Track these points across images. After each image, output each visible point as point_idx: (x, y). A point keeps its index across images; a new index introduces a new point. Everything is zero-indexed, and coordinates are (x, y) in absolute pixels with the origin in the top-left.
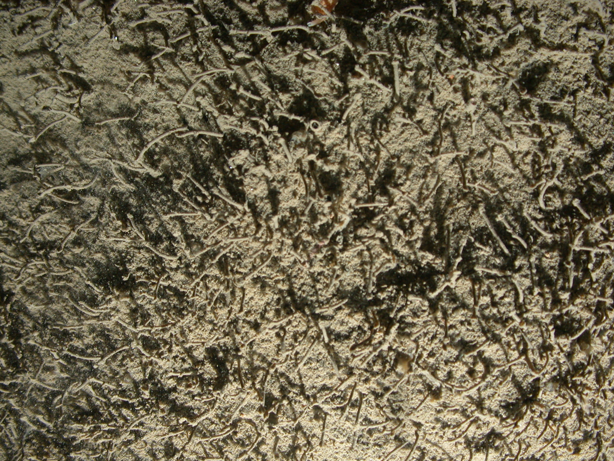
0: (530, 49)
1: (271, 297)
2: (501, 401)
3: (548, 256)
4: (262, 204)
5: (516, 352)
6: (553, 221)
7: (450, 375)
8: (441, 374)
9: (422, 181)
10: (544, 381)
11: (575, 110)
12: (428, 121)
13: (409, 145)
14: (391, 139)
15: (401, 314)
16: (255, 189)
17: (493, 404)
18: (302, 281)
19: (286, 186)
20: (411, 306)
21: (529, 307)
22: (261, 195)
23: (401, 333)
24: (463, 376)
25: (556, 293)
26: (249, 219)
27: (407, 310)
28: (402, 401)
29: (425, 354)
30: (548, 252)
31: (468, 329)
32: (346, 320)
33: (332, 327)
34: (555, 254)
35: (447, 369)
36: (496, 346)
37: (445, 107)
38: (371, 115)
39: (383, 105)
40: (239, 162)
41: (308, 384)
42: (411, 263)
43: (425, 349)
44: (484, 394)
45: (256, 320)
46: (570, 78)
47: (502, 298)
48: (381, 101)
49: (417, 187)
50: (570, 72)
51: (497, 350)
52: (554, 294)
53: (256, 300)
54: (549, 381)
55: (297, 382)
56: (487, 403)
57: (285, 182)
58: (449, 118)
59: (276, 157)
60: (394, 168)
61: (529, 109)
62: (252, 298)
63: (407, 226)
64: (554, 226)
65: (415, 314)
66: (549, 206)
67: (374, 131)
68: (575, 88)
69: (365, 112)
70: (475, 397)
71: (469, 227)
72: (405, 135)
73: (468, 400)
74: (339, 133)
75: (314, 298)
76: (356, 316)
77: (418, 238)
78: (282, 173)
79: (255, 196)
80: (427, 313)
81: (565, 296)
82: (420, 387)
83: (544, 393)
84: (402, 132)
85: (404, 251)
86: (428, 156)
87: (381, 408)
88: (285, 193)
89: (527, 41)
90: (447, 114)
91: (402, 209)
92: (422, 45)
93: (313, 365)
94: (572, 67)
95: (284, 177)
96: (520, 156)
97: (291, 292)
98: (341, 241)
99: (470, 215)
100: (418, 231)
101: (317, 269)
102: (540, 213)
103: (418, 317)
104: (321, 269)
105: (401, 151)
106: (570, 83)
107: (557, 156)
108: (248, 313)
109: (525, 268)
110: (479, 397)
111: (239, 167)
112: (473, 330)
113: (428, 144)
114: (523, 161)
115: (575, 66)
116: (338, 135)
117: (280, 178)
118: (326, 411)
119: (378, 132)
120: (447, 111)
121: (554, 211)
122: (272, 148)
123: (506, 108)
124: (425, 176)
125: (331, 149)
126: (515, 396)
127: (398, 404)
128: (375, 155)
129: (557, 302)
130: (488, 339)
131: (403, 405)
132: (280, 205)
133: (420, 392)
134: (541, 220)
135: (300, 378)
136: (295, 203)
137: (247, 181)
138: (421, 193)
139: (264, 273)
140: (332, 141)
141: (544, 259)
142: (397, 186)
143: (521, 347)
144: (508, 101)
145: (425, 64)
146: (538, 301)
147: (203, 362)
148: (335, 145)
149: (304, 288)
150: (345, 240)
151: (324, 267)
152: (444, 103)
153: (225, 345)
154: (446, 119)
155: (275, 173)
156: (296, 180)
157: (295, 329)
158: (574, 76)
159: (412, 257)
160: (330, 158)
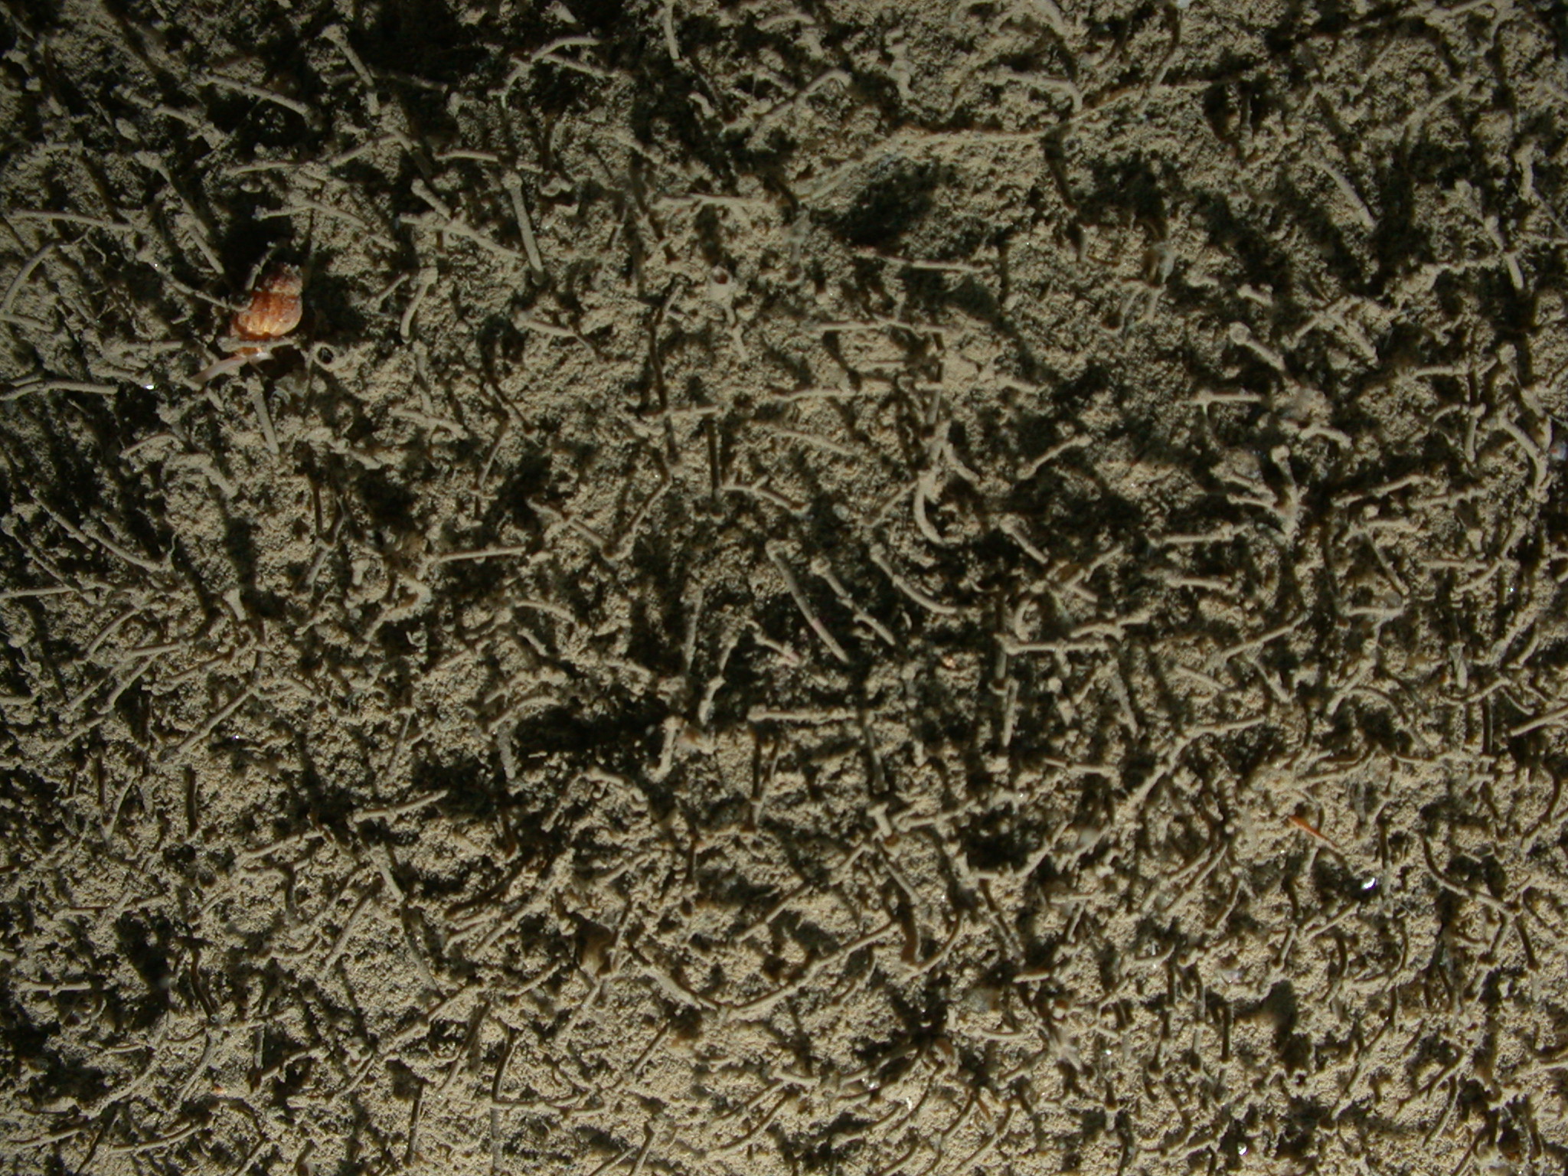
0: (878, 130)
1: (263, 791)
2: (854, 1041)
3: (949, 662)
4: (215, 559)
5: (882, 913)
6: (961, 572)
7: (717, 977)
8: (696, 977)
9: (621, 482)
10: (962, 984)
11: (1005, 284)
12: (626, 328)
13: (583, 392)
14: (533, 380)
15: (581, 825)
16: (195, 522)
17: (836, 1048)
18: (336, 748)
19: (273, 512)
20: (607, 804)
21: (905, 797)
22: (213, 536)
23: (584, 873)
24: (754, 978)
25: (976, 757)
26: (185, 596)
27: (597, 813)
28: (605, 1045)
29: (651, 926)
30: (949, 654)
31: (755, 860)
32: (449, 844)
33: (416, 863)
34: (969, 657)
35: (709, 961)
36: (829, 901)
37: (669, 290)
38: (480, 320)
39: (508, 293)
40: (151, 455)
41: (370, 1007)
42: (603, 694)
43: (648, 914)
44: (810, 1023)
45: (229, 851)
46: (988, 199)
47: (837, 776)
48: (504, 285)
49: (611, 498)
50: (987, 185)
51: (834, 910)
52: (971, 760)
53: (227, 801)
54: (975, 985)
55: (344, 1002)
56: (820, 1047)
57: (269, 501)
58: (679, 318)
59: (243, 440)
60: (547, 453)
61: (879, 287)
62: (215, 796)
63: (590, 598)
64: (964, 584)
65: (617, 824)
66: (950, 533)
67: (487, 360)
68: (1004, 225)
69: (462, 313)
70: (789, 1031)
71: (749, 597)
72: (570, 367)
73: (769, 1038)
74: (398, 370)
75: (366, 792)
76: (475, 833)
77: (620, 629)
78: (261, 477)
79: (199, 539)
80: (647, 821)
81: (999, 765)
82: (647, 1007)
83: (962, 1017)
84: (562, 362)
85: (587, 662)
86: (630, 418)
87: (555, 1065)
88: (272, 529)
89: (866, 110)
90: (675, 309)
91: (574, 556)
92: (596, 135)
93: (379, 959)
94: (992, 172)
95: (265, 488)
96: (873, 406)
97: (310, 777)
98: (424, 643)
99: (751, 566)
100: (618, 613)
101: (371, 716)
102: (928, 554)
103: (626, 830)
104: (381, 717)
105: (563, 409)
106: (991, 212)
107: (965, 404)
108: (210, 832)
109: (893, 697)
110: (799, 1032)
111: (155, 468)
112: (768, 861)
113: (629, 388)
114: (878, 421)
115: (999, 168)
116: (396, 377)
117: (255, 491)
118: (420, 1074)
119: (498, 362)
120: (673, 300)
121: (964, 547)
122: (230, 417)
123: (821, 286)
124: (628, 470)
125: (381, 411)
126: (888, 1028)
127: (595, 1052)
128: (493, 424)
129: (979, 782)
130: (807, 882)
131: (610, 1056)
132: (262, 560)
133: (649, 1020)
134: (930, 571)
135: (351, 995)
136: (300, 551)
137: (174, 501)
138: (621, 514)
139: (240, 730)
140: (383, 391)
141: (940, 672)
142: (556, 500)
143: (894, 901)
144: (827, 267)
145: (604, 183)
146: (929, 780)
147: (113, 958)
148: (393, 402)
149: (343, 765)
150: (434, 642)
151: (388, 710)
152: (665, 281)
153: (161, 915)
154: (672, 322)
155: (241, 478)
156: (301, 495)
157: (328, 871)
158: (1001, 193)
159: (608, 680)
160: (378, 435)
